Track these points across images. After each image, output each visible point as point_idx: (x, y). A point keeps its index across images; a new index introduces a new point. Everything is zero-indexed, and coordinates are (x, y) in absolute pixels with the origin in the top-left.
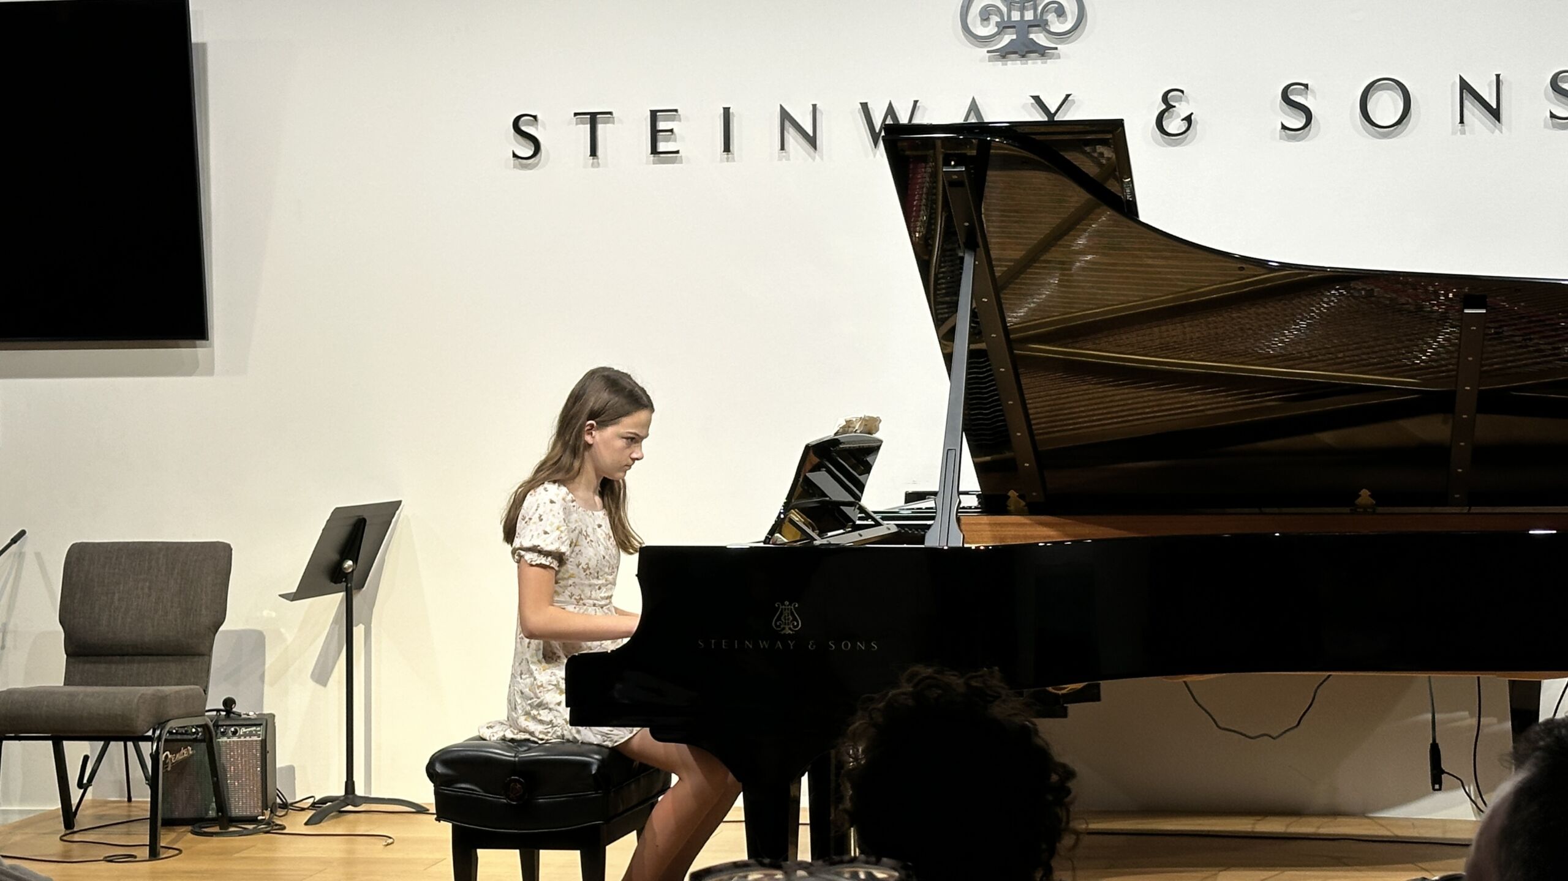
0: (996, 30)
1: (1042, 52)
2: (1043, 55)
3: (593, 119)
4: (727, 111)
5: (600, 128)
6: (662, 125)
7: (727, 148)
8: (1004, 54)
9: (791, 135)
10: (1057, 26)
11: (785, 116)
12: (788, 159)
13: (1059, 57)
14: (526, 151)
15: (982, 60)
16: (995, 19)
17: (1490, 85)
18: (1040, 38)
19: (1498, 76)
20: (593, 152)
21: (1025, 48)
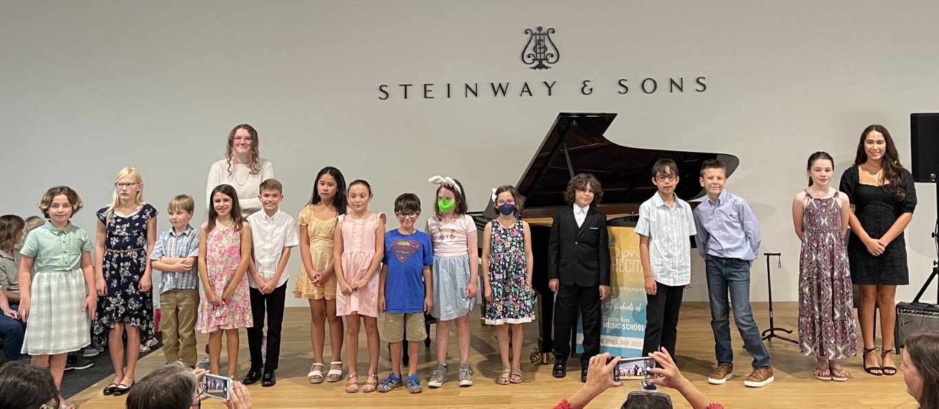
0: (532, 61)
1: (547, 68)
3: (406, 86)
4: (449, 85)
5: (408, 89)
6: (428, 89)
7: (449, 96)
9: (469, 91)
10: (550, 60)
11: (467, 85)
12: (468, 99)
13: (551, 69)
14: (384, 96)
15: (528, 70)
17: (679, 81)
18: (544, 63)
19: (681, 79)
20: (406, 96)
21: (541, 66)
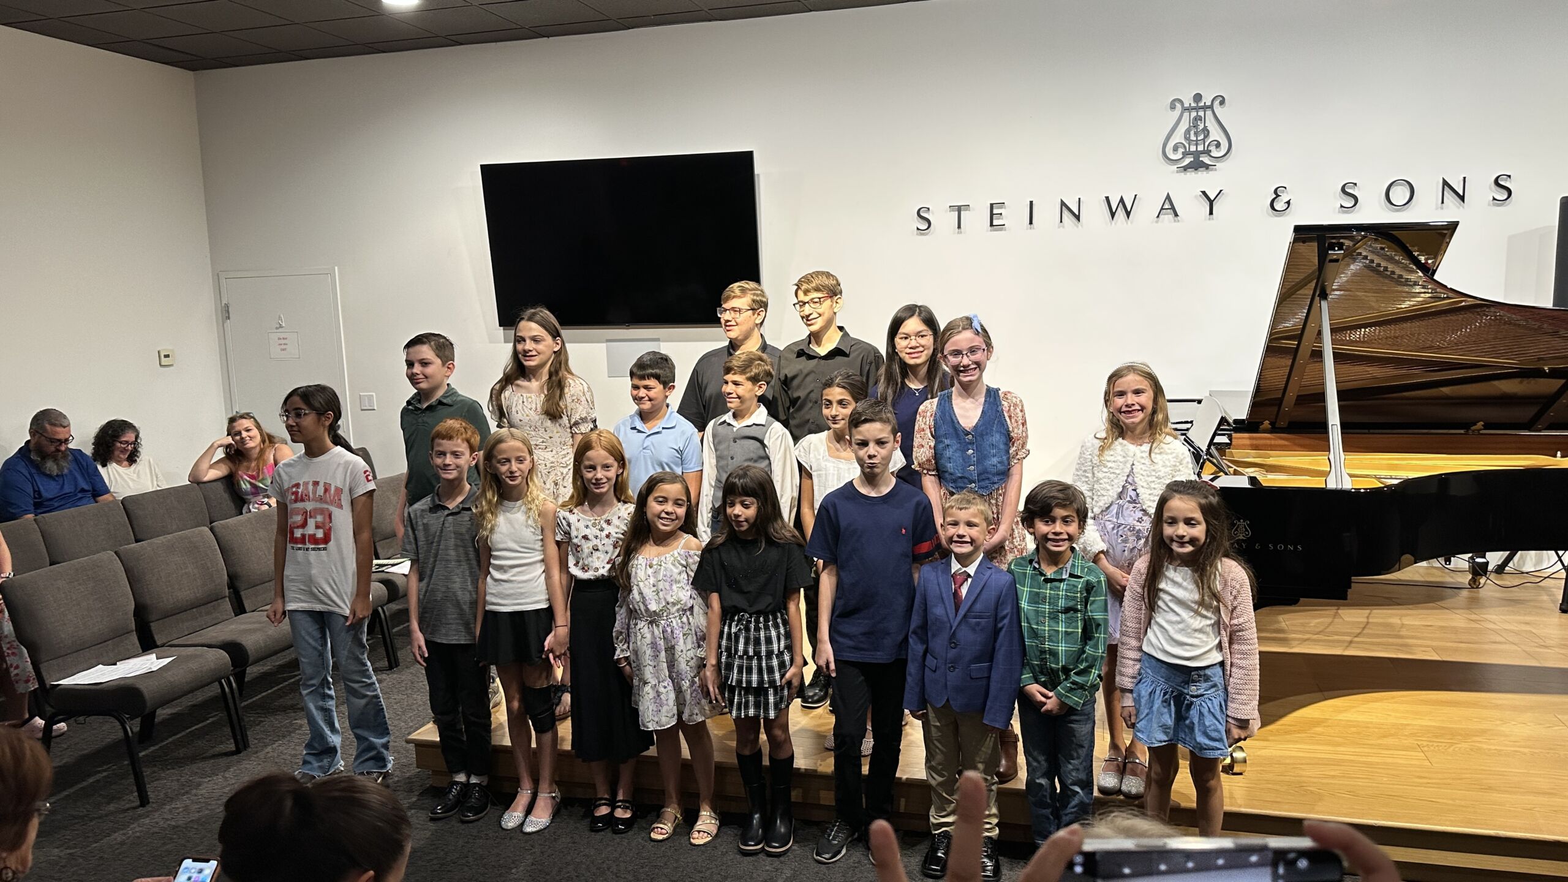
0: (1181, 156)
1: (1207, 167)
2: (1207, 168)
3: (959, 209)
4: (1031, 203)
5: (962, 213)
6: (995, 211)
7: (1031, 223)
8: (1186, 168)
9: (1066, 213)
10: (1215, 153)
11: (1063, 204)
12: (1063, 227)
13: (1216, 170)
14: (924, 226)
15: (1173, 172)
16: (1181, 150)
17: (1459, 182)
18: (1205, 159)
19: (1465, 178)
20: (959, 227)
21: (1197, 165)
